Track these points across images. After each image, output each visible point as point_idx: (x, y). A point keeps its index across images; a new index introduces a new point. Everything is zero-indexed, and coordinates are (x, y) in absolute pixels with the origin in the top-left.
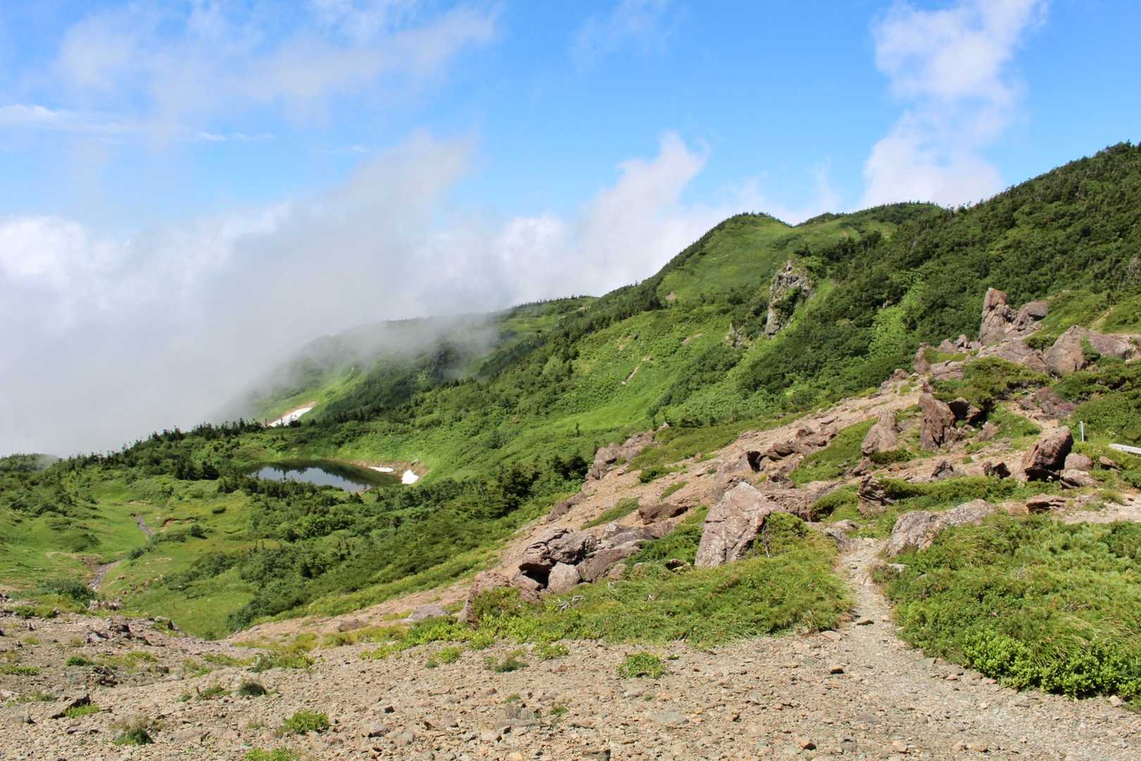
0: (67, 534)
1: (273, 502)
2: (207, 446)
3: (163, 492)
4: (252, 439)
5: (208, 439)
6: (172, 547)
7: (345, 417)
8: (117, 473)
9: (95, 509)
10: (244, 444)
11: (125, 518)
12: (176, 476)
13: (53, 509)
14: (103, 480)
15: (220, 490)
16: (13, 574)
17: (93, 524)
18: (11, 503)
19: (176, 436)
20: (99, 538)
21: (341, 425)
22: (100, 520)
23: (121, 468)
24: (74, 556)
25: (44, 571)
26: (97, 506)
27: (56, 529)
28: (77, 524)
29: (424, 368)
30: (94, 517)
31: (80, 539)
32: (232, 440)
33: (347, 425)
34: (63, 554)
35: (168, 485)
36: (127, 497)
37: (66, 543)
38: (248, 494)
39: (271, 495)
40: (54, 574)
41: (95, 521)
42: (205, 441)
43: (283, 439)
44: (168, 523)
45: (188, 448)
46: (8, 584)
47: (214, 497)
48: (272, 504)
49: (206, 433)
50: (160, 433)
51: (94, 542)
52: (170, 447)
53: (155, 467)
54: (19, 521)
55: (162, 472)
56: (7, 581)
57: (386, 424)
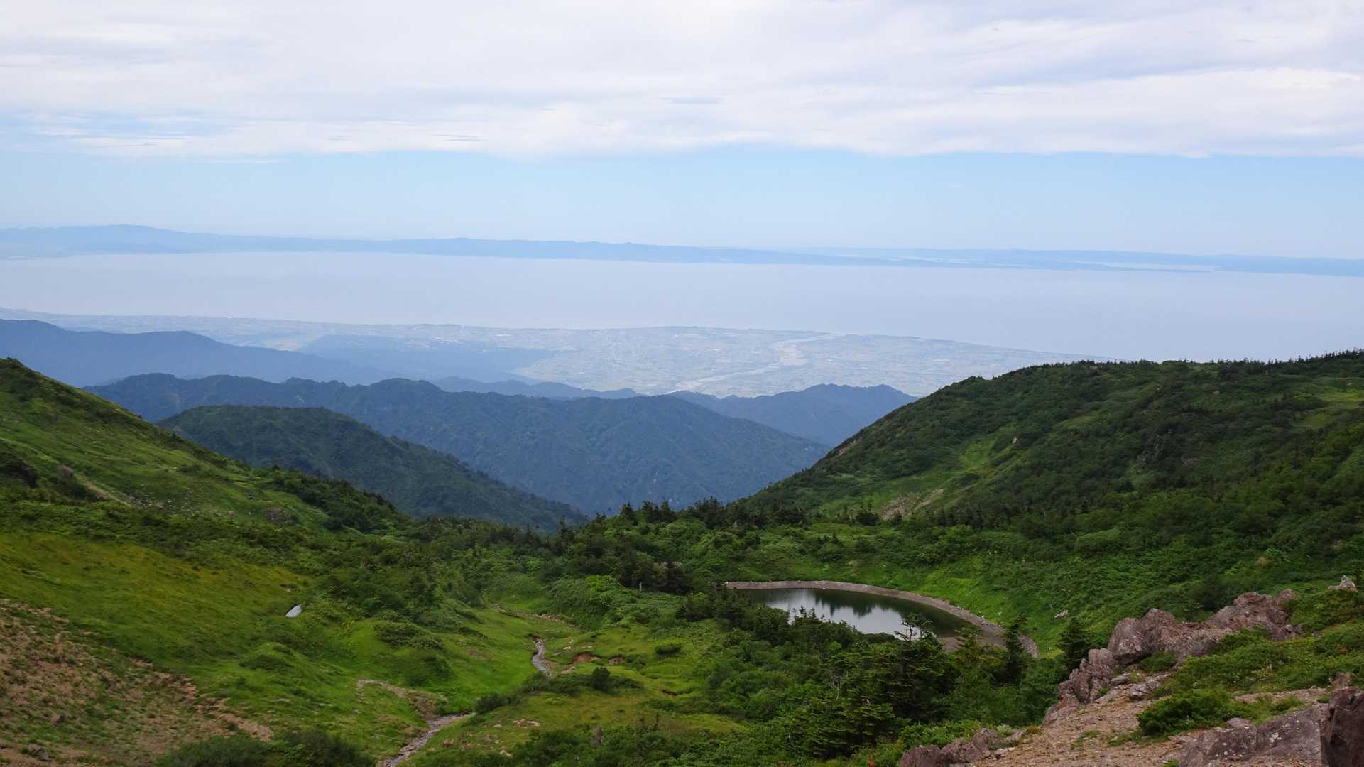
0: (404, 652)
1: (761, 649)
2: (705, 538)
3: (594, 603)
4: (787, 534)
5: (711, 526)
6: (550, 703)
7: (951, 516)
8: (533, 562)
9: (470, 617)
10: (768, 542)
11: (517, 641)
12: (621, 581)
13: (396, 606)
14: (510, 571)
15: (680, 614)
16: (281, 707)
17: (454, 643)
18: (332, 588)
19: (660, 515)
20: (454, 669)
21: (941, 529)
22: (472, 639)
23: (540, 554)
24: (401, 692)
25: (336, 709)
26: (478, 613)
27: (389, 641)
28: (426, 638)
29: (1140, 452)
30: (464, 631)
31: (422, 663)
32: (748, 533)
33: (952, 531)
34: (386, 686)
35: (604, 594)
36: (540, 606)
37: (395, 670)
38: (724, 628)
39: (761, 635)
40: (351, 719)
41: (462, 639)
42: (704, 528)
43: (836, 542)
44: (581, 659)
45: (677, 536)
46: (266, 724)
47: (668, 625)
48: (758, 654)
49: (709, 515)
50: (637, 507)
51: (442, 674)
52: (645, 531)
53: (592, 560)
54: (334, 619)
55: (601, 571)
56: (266, 717)
57: (1019, 539)
